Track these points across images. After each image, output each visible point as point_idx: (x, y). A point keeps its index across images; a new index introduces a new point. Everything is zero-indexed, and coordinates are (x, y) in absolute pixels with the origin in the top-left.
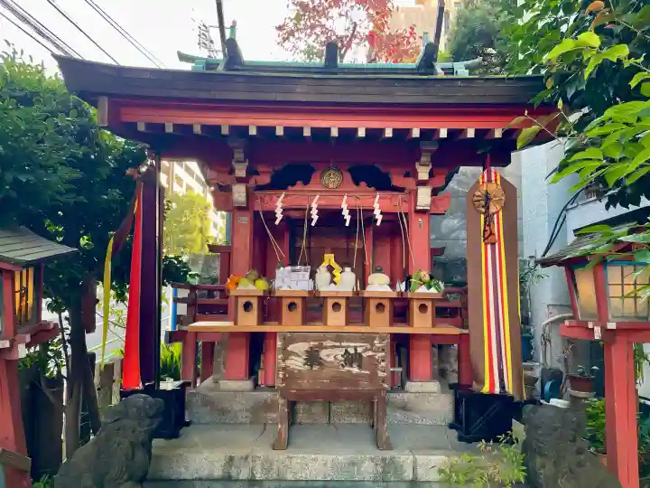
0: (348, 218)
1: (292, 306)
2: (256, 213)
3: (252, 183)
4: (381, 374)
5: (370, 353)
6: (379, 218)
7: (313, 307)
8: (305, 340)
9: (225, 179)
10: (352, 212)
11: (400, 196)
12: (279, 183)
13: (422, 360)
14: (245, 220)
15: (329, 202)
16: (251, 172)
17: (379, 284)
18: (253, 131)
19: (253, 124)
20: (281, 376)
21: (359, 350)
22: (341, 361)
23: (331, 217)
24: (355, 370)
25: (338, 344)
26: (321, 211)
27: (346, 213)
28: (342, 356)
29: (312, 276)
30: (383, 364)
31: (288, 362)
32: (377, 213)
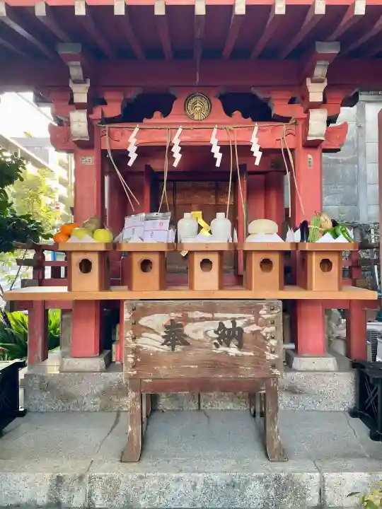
0: (218, 156)
1: (146, 265)
2: (104, 152)
3: (97, 113)
4: (270, 357)
5: (254, 328)
6: (258, 155)
8: (164, 310)
10: (224, 149)
11: (284, 127)
14: (90, 160)
15: (193, 137)
17: (263, 233)
20: (131, 360)
21: (239, 324)
22: (213, 339)
23: (197, 154)
24: (233, 350)
25: (209, 315)
26: (185, 149)
27: (216, 150)
28: (216, 332)
30: (273, 342)
31: (140, 341)
32: (255, 149)
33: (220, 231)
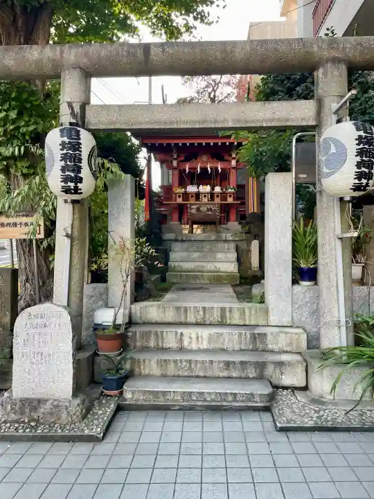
0: (210, 171)
1: (192, 196)
2: (180, 170)
3: (179, 160)
5: (214, 208)
6: (220, 170)
7: (197, 195)
8: (196, 205)
9: (169, 158)
10: (211, 169)
11: (226, 163)
12: (187, 160)
13: (233, 216)
14: (176, 172)
15: (203, 165)
16: (178, 156)
17: (218, 189)
18: (180, 145)
19: (180, 142)
20: (189, 215)
21: (211, 207)
22: (206, 210)
23: (204, 170)
24: (210, 213)
25: (205, 206)
26: (201, 169)
27: (209, 169)
29: (198, 188)
30: (218, 211)
31: (191, 211)
32: (219, 168)
33: (208, 188)
